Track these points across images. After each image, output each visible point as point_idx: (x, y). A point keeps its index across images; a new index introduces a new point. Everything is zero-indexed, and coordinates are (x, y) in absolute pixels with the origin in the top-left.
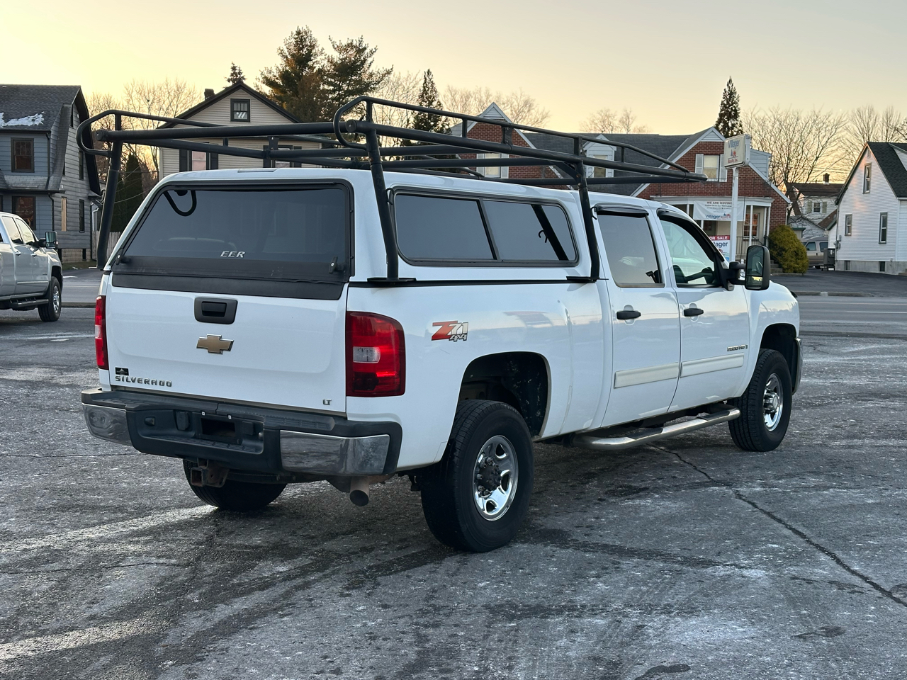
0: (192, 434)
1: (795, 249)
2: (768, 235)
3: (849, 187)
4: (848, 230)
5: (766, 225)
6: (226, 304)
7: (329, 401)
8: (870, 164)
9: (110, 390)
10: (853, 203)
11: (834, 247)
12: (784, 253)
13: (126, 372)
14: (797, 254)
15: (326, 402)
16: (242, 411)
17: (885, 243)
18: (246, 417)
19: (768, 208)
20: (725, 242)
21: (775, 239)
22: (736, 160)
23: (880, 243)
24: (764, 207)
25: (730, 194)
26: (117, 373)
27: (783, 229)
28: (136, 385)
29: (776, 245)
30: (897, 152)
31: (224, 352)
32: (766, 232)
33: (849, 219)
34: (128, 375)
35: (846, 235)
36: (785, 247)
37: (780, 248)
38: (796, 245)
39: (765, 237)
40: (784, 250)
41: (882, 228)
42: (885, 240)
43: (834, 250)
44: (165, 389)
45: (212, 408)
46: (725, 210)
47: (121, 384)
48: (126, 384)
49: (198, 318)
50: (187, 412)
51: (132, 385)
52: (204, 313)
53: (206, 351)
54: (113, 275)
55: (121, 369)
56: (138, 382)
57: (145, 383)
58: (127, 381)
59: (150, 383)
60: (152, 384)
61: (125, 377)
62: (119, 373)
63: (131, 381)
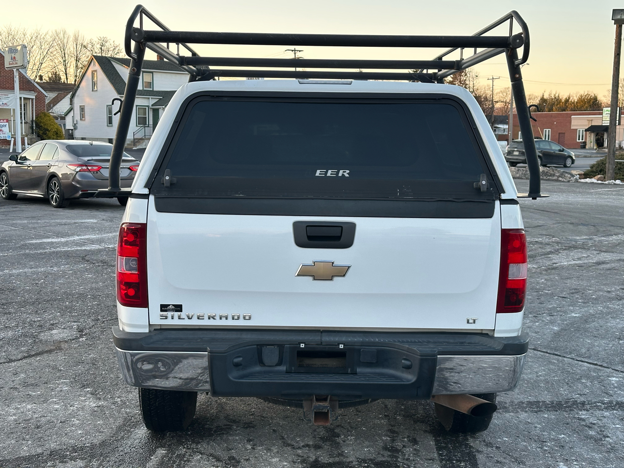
0: (283, 368)
1: (56, 130)
2: (34, 119)
3: (81, 86)
4: (82, 116)
5: (32, 110)
6: (342, 227)
7: (474, 320)
8: (96, 71)
9: (147, 331)
10: (84, 97)
11: (72, 128)
12: (48, 132)
13: (178, 308)
14: (57, 134)
15: (471, 321)
16: (358, 339)
17: (112, 126)
18: (363, 344)
19: (32, 99)
20: (5, 124)
21: (41, 122)
22: (16, 63)
23: (108, 126)
24: (29, 99)
25: (13, 88)
26: (162, 311)
27: (45, 115)
28: (195, 322)
29: (41, 126)
30: (113, 63)
31: (335, 279)
32: (33, 115)
33: (82, 109)
34: (181, 311)
35: (81, 120)
36: (48, 128)
37: (44, 129)
38: (56, 127)
39: (32, 121)
40: (48, 130)
41: (108, 116)
42: (112, 124)
43: (72, 130)
44: (241, 323)
45: (316, 338)
46: (3, 100)
47: (169, 322)
48: (176, 322)
49: (300, 243)
50: (281, 346)
51: (186, 322)
52: (310, 238)
53: (311, 278)
54: (156, 199)
55: (169, 305)
56: (198, 318)
57: (209, 319)
58: (179, 318)
59: (218, 318)
60: (221, 319)
61: (176, 314)
62: (166, 311)
63: (186, 318)
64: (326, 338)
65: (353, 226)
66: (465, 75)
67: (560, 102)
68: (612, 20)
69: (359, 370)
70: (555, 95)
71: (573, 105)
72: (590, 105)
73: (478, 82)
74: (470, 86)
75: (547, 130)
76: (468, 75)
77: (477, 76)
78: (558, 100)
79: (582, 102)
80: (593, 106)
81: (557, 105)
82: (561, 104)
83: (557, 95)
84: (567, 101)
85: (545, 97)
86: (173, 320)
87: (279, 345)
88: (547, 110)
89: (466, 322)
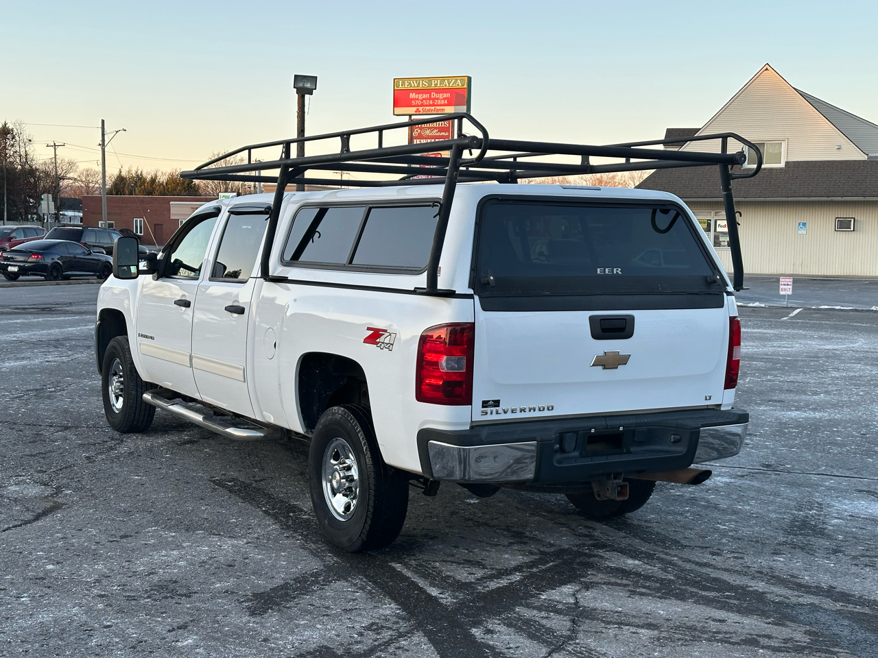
0: (577, 453)
6: (626, 319)
7: (710, 397)
9: (468, 428)
13: (497, 403)
15: (708, 398)
16: (632, 421)
18: (637, 425)
26: (483, 407)
28: (509, 416)
31: (619, 366)
34: (498, 406)
44: (546, 414)
45: (602, 423)
47: (489, 417)
48: (495, 417)
49: (596, 336)
50: (576, 432)
51: (503, 417)
52: (604, 330)
53: (601, 367)
54: (480, 298)
55: (489, 401)
56: (512, 412)
57: (521, 412)
58: (497, 413)
59: (527, 410)
60: (530, 411)
61: (494, 409)
62: (486, 407)
63: (502, 412)
64: (610, 423)
65: (632, 318)
66: (13, 139)
67: (144, 182)
68: (294, 87)
69: (632, 449)
70: (137, 172)
71: (162, 187)
72: (185, 188)
73: (32, 149)
74: (22, 153)
75: (139, 220)
76: (17, 138)
77: (30, 141)
78: (140, 179)
79: (174, 183)
80: (188, 189)
81: (140, 186)
82: (146, 184)
83: (139, 172)
84: (153, 180)
85: (123, 174)
86: (493, 416)
87: (574, 432)
88: (127, 192)
89: (704, 399)
